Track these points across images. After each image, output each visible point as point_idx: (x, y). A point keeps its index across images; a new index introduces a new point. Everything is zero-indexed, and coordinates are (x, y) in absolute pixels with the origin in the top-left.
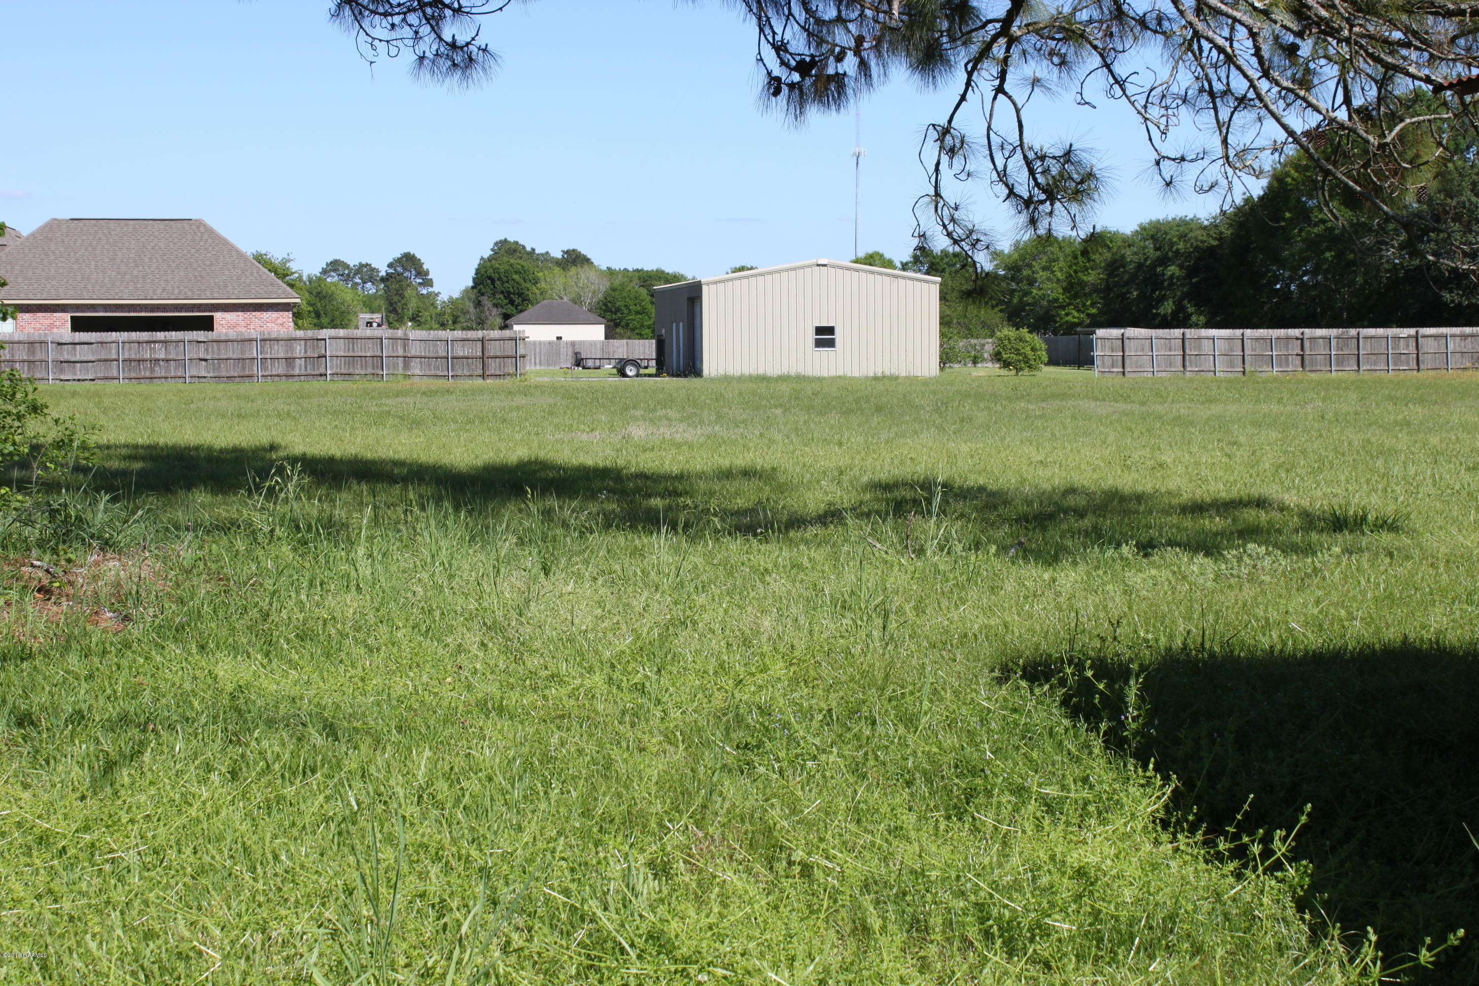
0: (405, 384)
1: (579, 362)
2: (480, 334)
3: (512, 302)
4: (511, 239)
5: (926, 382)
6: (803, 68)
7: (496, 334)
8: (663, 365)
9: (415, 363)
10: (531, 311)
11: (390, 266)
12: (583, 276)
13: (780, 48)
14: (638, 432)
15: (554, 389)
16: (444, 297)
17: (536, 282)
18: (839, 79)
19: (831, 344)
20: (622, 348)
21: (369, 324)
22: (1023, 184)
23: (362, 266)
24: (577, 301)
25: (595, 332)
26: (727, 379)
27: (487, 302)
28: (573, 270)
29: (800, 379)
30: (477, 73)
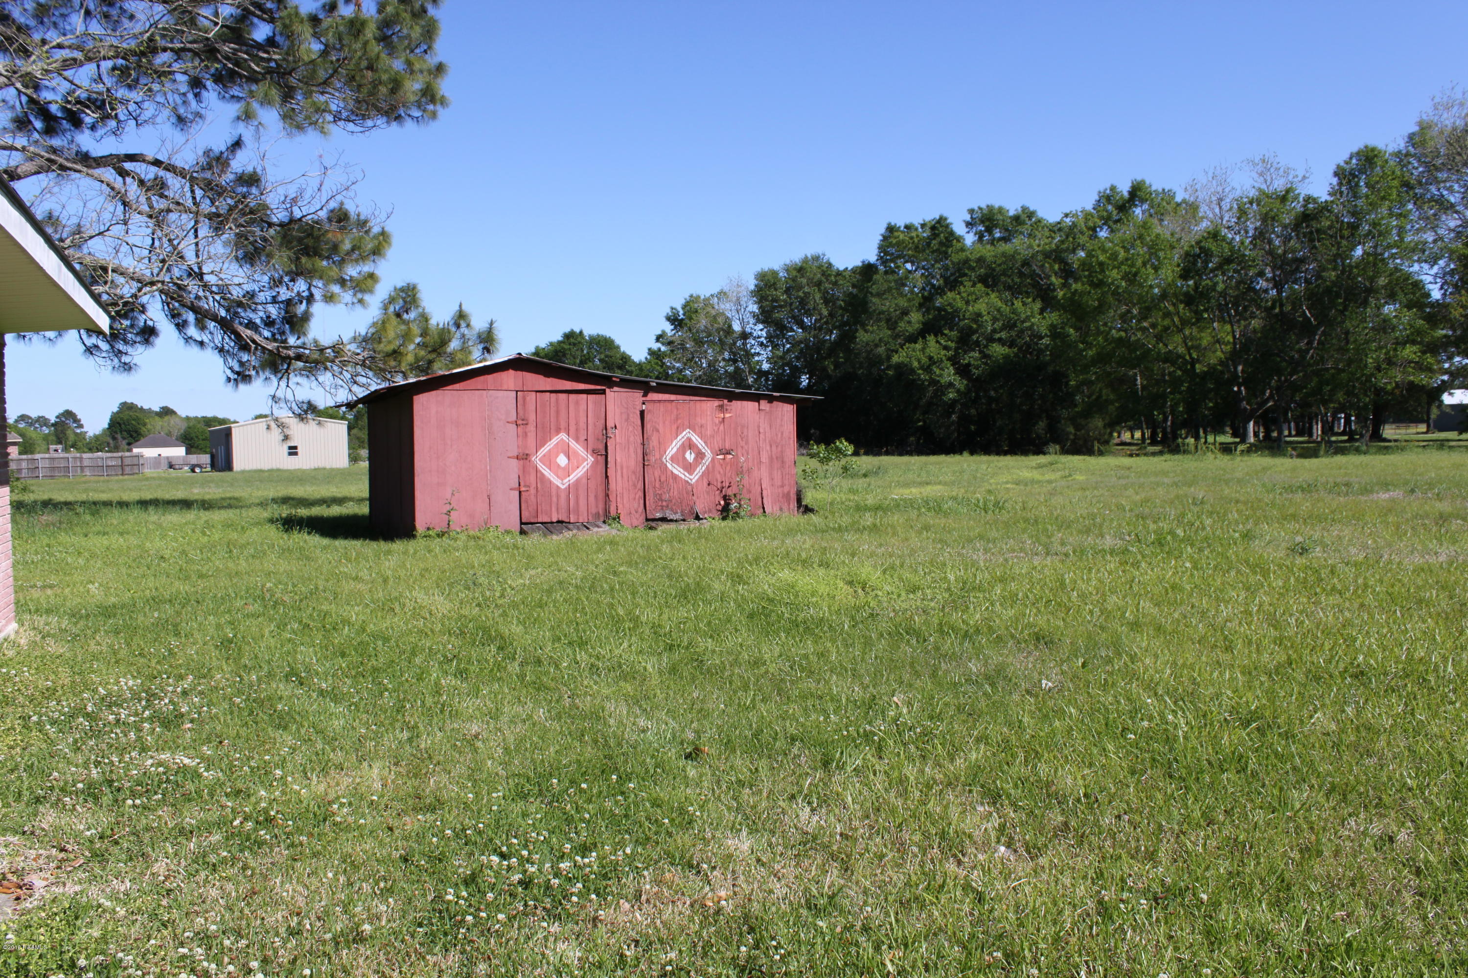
0: (84, 479)
1: (171, 466)
2: (120, 454)
3: (131, 436)
4: (129, 401)
5: (344, 469)
6: (238, 373)
7: (127, 454)
8: (214, 466)
9: (86, 470)
10: (143, 440)
11: (57, 417)
12: (172, 422)
13: (231, 368)
14: (196, 491)
15: (160, 478)
16: (91, 434)
17: (145, 425)
18: (250, 376)
19: (296, 454)
20: (194, 459)
21: (56, 450)
22: (298, 411)
23: (39, 417)
24: (169, 434)
25: (180, 451)
26: (243, 472)
27: (119, 436)
28: (166, 418)
29: (278, 470)
30: (133, 372)
